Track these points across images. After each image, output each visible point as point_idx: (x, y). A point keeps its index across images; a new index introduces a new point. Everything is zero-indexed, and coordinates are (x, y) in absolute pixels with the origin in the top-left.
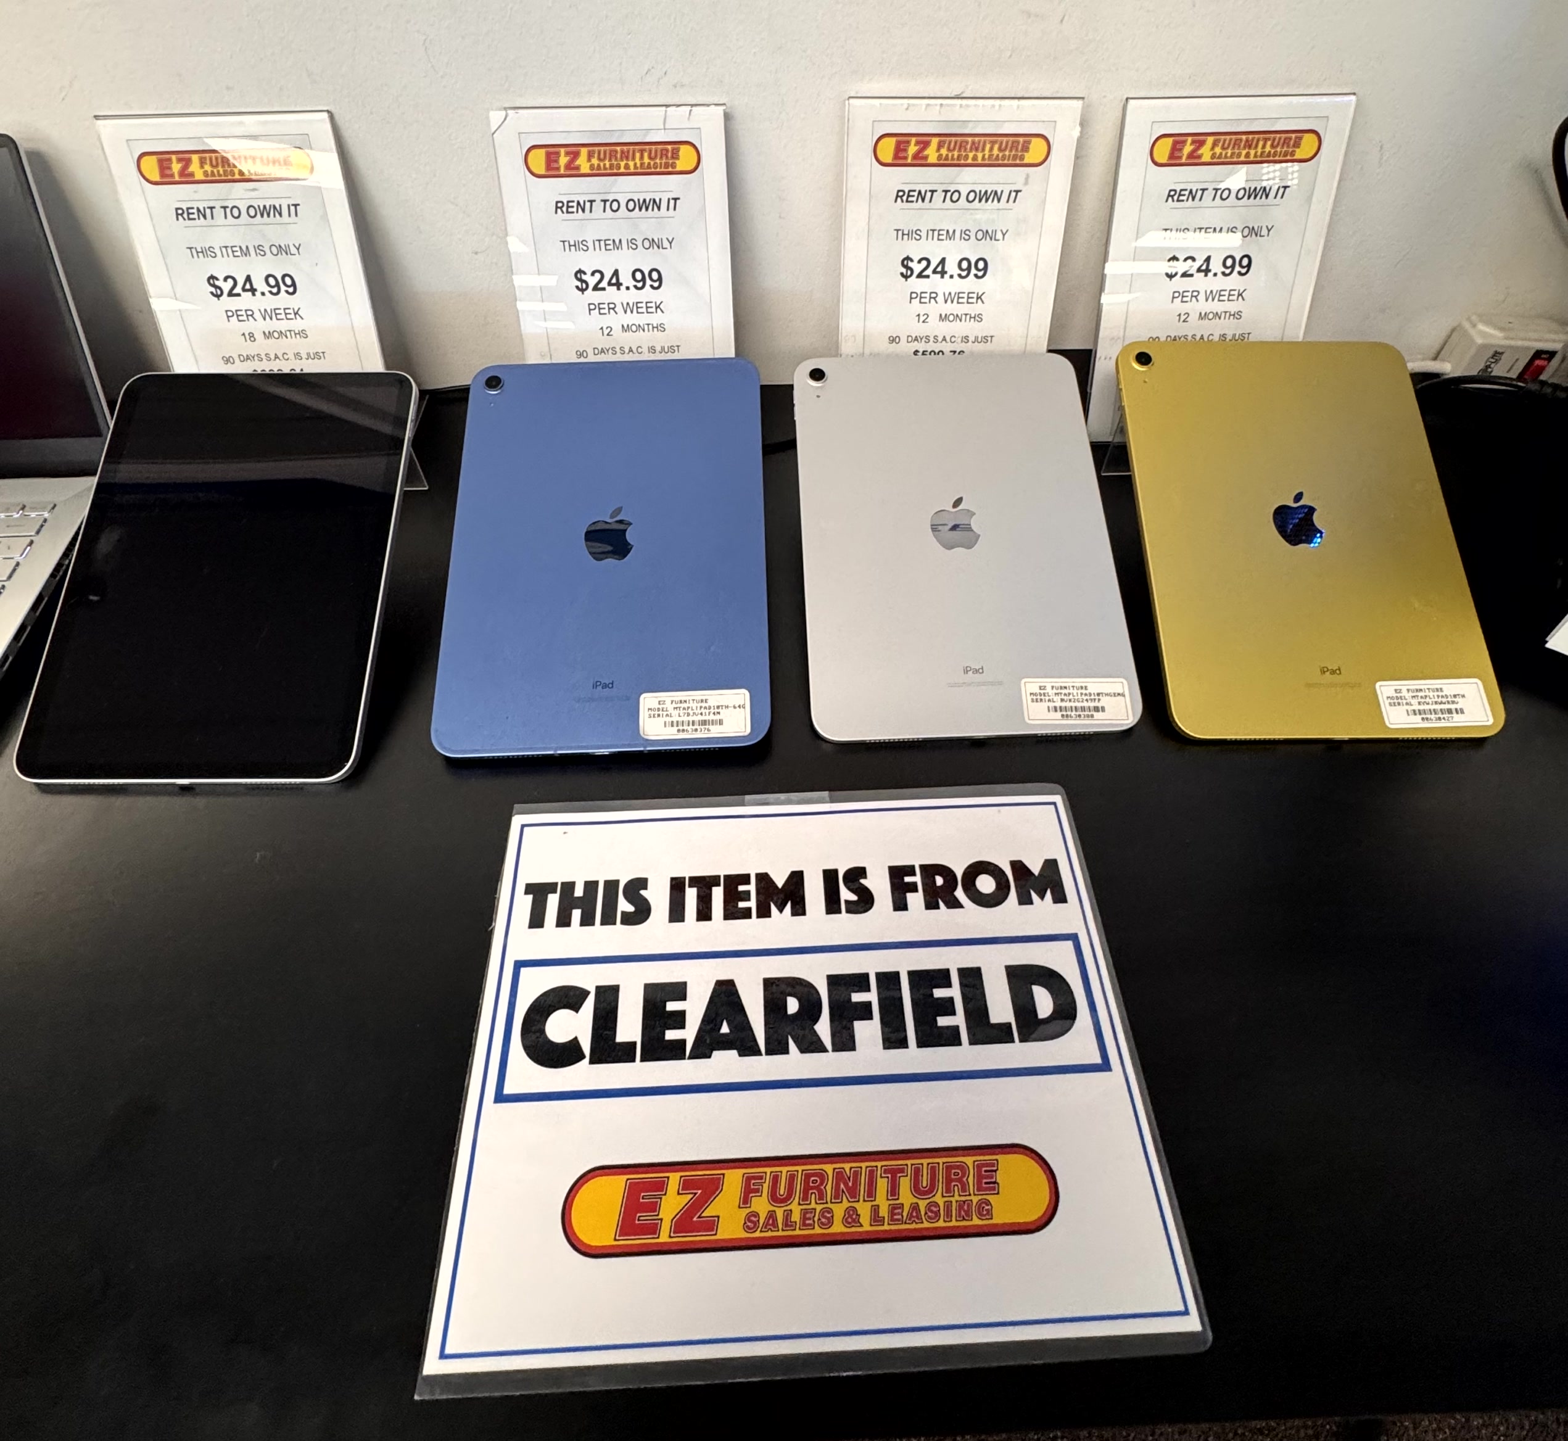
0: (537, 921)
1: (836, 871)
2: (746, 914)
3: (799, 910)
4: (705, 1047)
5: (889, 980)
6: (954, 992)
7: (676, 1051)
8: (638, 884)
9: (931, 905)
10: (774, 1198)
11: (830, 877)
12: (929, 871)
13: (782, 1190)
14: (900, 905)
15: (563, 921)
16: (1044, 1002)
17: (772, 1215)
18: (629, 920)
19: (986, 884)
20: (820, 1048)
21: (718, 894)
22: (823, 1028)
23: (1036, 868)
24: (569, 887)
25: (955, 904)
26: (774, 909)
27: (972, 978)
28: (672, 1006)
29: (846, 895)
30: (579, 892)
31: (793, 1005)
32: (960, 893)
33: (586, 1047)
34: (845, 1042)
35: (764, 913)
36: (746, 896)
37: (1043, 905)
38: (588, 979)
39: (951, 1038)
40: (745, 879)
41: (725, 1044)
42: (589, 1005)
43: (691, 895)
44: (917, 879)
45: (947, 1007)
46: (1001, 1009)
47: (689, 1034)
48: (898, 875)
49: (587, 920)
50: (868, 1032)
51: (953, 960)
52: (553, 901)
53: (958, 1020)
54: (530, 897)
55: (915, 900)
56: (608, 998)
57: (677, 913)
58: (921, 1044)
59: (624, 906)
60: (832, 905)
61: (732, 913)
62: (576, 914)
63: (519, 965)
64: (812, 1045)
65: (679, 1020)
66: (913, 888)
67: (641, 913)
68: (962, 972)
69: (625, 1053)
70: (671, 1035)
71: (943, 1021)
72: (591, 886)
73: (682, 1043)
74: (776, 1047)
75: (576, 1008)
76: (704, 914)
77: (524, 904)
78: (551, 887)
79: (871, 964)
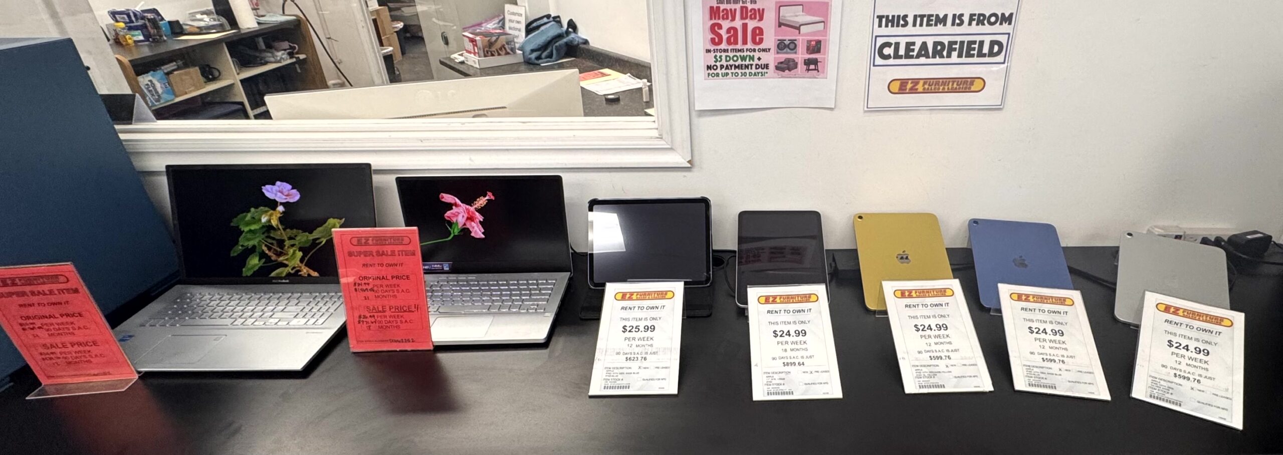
0: (880, 26)
1: (956, 15)
2: (931, 25)
3: (945, 25)
4: (918, 56)
5: (962, 43)
6: (976, 46)
7: (912, 57)
8: (906, 16)
9: (977, 24)
10: (929, 85)
11: (954, 16)
12: (980, 15)
13: (931, 84)
14: (970, 24)
15: (887, 26)
16: (996, 48)
17: (928, 89)
18: (903, 26)
19: (993, 19)
20: (943, 57)
21: (925, 19)
22: (945, 53)
23: (1007, 15)
24: (888, 16)
25: (983, 24)
26: (938, 24)
27: (982, 43)
28: (912, 47)
29: (957, 21)
30: (890, 18)
31: (939, 48)
32: (986, 22)
33: (892, 55)
34: (949, 56)
35: (936, 25)
36: (932, 20)
37: (1005, 25)
38: (893, 40)
39: (973, 56)
40: (932, 16)
41: (923, 56)
42: (893, 47)
43: (919, 19)
44: (976, 17)
45: (974, 49)
46: (986, 50)
47: (915, 53)
48: (972, 15)
49: (893, 26)
50: (955, 54)
51: (978, 38)
52: (884, 20)
53: (975, 52)
54: (878, 20)
55: (974, 23)
56: (897, 45)
57: (914, 25)
58: (966, 57)
59: (902, 22)
60: (953, 24)
61: (928, 25)
62: (890, 24)
63: (876, 37)
64: (942, 56)
65: (913, 50)
66: (974, 20)
67: (906, 24)
68: (980, 42)
69: (901, 57)
70: (911, 54)
71: (972, 52)
72: (893, 16)
73: (913, 55)
74: (934, 57)
75: (890, 47)
76: (921, 25)
77: (877, 21)
78: (883, 17)
79: (958, 39)
